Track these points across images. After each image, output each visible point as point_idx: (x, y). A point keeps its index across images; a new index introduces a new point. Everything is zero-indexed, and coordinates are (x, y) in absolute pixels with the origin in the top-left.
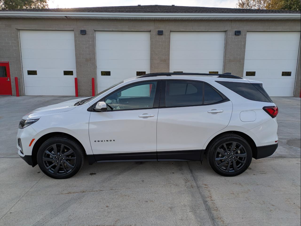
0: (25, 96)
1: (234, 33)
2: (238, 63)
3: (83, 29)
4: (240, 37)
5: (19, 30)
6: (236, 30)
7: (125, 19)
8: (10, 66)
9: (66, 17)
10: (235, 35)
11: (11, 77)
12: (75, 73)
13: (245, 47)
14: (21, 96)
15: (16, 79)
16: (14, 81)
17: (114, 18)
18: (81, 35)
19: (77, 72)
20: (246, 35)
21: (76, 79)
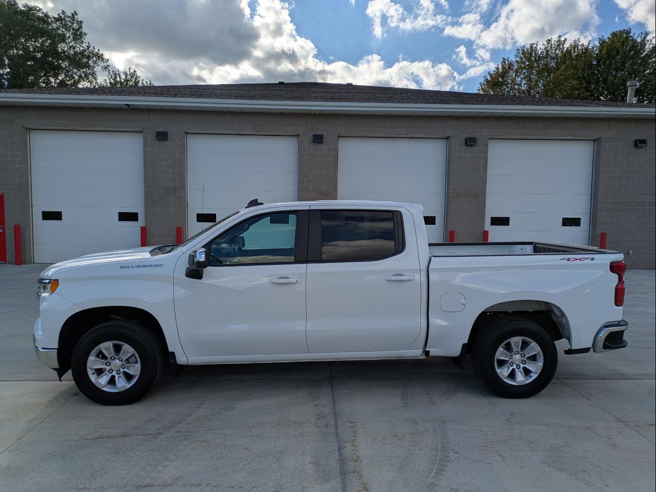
0: (34, 263)
1: (463, 141)
2: (473, 200)
3: (161, 129)
4: (475, 148)
5: (29, 129)
6: (468, 136)
7: (247, 111)
8: (6, 201)
9: (128, 105)
10: (465, 145)
11: (6, 225)
12: (141, 217)
13: (486, 170)
14: (25, 264)
15: (17, 229)
16: (13, 233)
17: (225, 110)
18: (159, 142)
19: (146, 215)
20: (486, 145)
21: (143, 230)
